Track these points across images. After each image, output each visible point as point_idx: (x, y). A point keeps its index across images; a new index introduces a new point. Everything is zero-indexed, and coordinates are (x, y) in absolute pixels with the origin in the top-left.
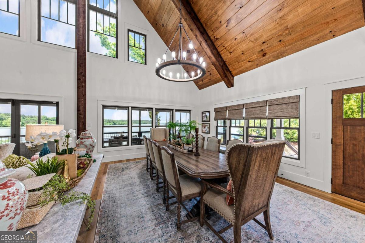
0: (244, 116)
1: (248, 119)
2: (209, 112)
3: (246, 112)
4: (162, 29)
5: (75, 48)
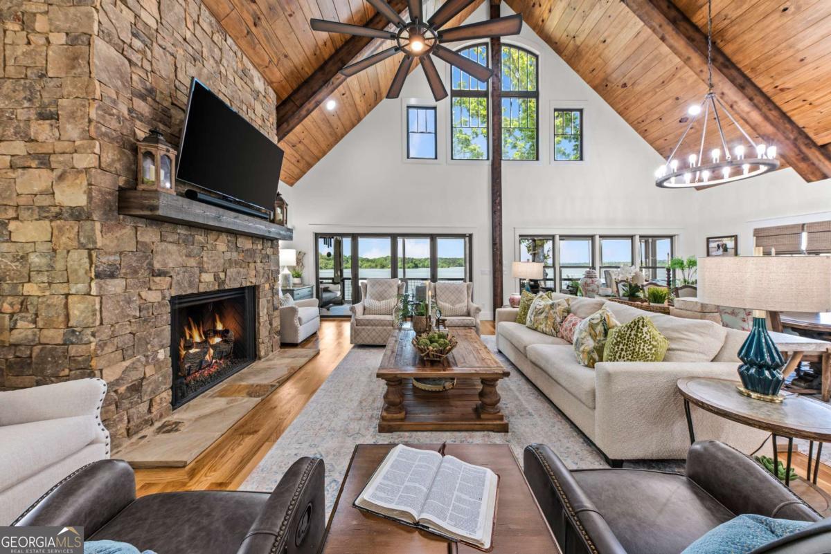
2: (734, 237)
3: (808, 239)
4: (620, 90)
5: (488, 159)
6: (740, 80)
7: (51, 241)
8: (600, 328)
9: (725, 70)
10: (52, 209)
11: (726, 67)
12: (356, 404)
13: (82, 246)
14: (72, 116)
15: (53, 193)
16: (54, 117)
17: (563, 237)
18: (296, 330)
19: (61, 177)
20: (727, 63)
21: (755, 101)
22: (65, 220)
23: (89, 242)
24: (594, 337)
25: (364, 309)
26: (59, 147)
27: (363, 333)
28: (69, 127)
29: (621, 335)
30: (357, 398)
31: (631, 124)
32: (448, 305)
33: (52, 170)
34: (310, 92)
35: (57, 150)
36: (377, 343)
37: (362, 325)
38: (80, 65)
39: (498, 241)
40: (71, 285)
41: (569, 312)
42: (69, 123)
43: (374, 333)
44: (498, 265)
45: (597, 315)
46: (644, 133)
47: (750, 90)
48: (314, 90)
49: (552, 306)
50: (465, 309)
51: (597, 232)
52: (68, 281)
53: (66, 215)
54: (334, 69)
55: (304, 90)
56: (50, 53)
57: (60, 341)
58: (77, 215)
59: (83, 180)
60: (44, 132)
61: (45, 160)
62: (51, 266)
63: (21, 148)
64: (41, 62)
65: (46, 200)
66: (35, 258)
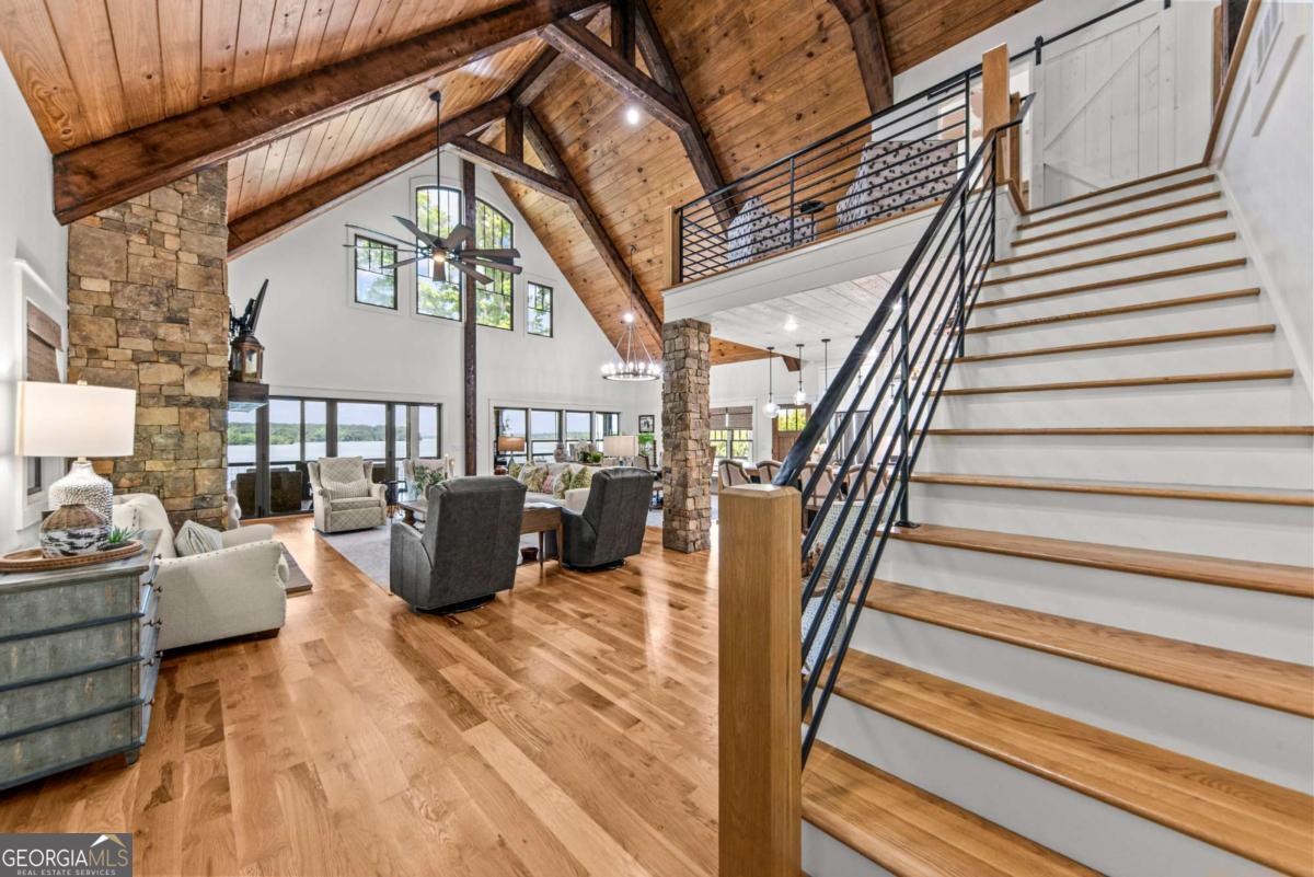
0: (727, 425)
1: (731, 430)
2: (652, 417)
3: (730, 419)
4: (582, 283)
5: (460, 320)
7: (178, 425)
8: (567, 477)
10: (183, 398)
13: (212, 428)
14: (205, 323)
15: (183, 385)
16: (183, 322)
17: (533, 409)
19: (194, 373)
22: (196, 407)
23: (221, 426)
24: (564, 482)
25: (330, 492)
26: (190, 347)
27: (343, 518)
28: (200, 332)
29: (577, 477)
31: (590, 311)
33: (182, 366)
34: (262, 228)
35: (188, 350)
36: (361, 526)
37: (340, 509)
38: (213, 283)
39: (471, 413)
40: (201, 461)
41: (547, 474)
42: (202, 329)
43: (357, 516)
44: (471, 439)
45: (566, 470)
46: (599, 322)
48: (268, 226)
49: (537, 470)
51: (564, 408)
52: (198, 458)
53: (198, 404)
54: (300, 208)
55: (253, 223)
56: (181, 268)
57: (187, 507)
58: (208, 404)
59: (217, 377)
60: (173, 334)
61: (174, 358)
62: (179, 446)
63: (146, 345)
64: (170, 274)
65: (175, 391)
66: (159, 440)
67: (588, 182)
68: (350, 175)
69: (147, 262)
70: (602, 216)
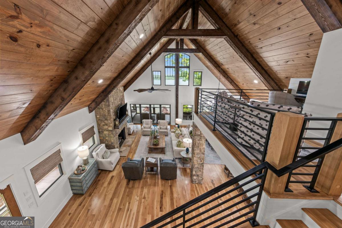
5: (175, 85)
6: (231, 81)
9: (227, 79)
11: (228, 78)
12: (144, 149)
18: (130, 132)
19: (109, 127)
20: (228, 77)
21: (234, 86)
25: (144, 127)
27: (145, 133)
28: (109, 121)
30: (145, 148)
32: (162, 127)
43: (147, 133)
47: (233, 83)
50: (166, 128)
58: (111, 131)
59: (111, 127)
60: (106, 122)
61: (107, 125)
62: (109, 136)
63: (104, 123)
64: (105, 114)
65: (107, 129)
66: (107, 135)
67: (205, 47)
68: (143, 69)
69: (102, 112)
70: (211, 56)
